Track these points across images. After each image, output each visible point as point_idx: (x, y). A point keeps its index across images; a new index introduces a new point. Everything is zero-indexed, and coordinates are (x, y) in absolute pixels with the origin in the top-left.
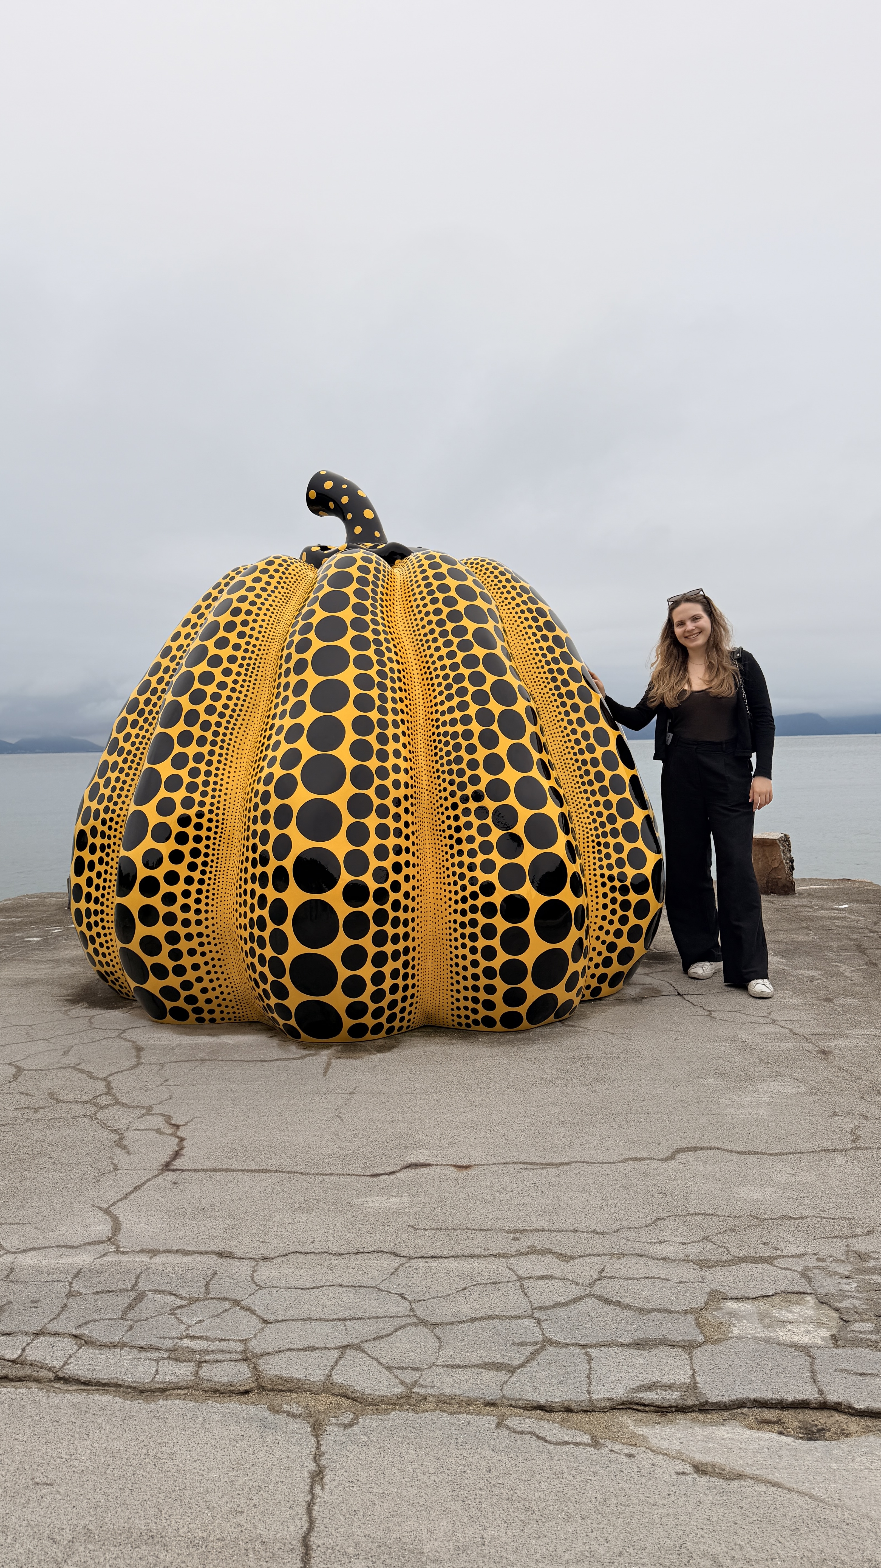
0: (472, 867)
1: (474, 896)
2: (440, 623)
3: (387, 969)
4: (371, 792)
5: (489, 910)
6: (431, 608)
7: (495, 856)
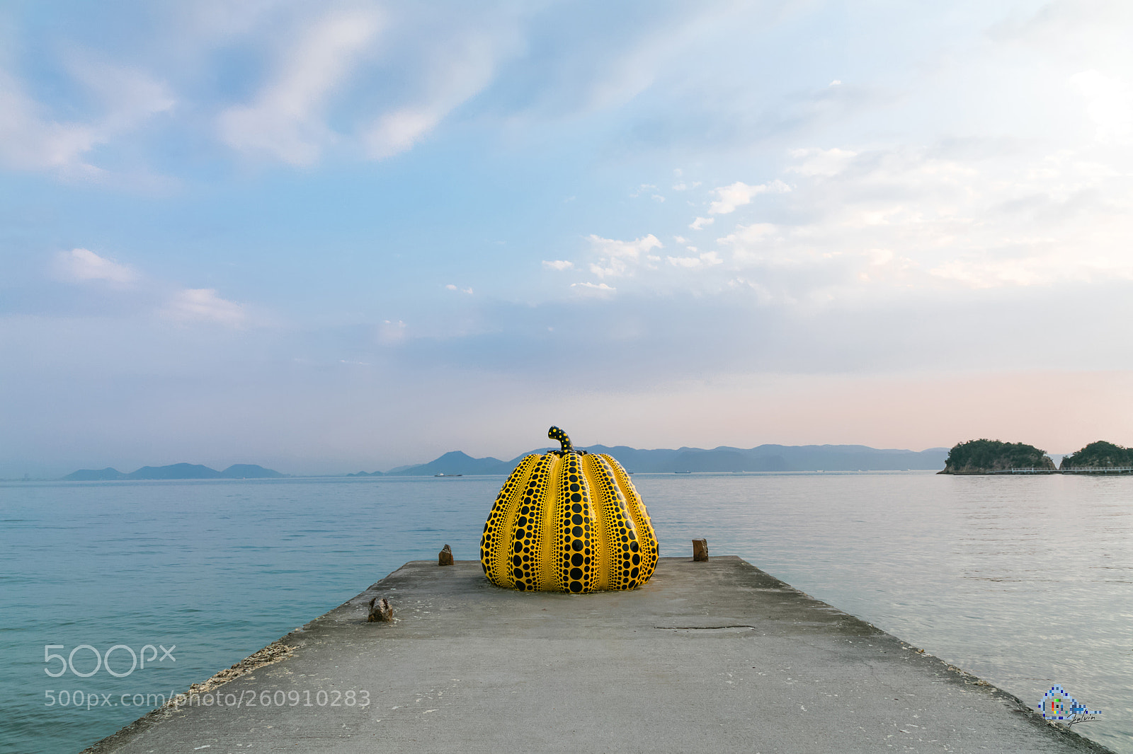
0: (615, 545)
1: (616, 553)
2: (601, 477)
3: (594, 573)
4: (589, 524)
5: (620, 556)
6: (598, 472)
7: (621, 542)
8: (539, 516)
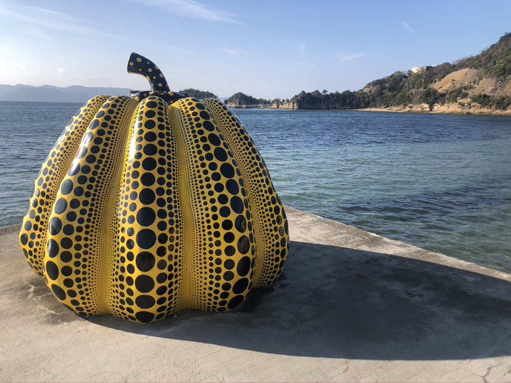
8: (173, 204)
